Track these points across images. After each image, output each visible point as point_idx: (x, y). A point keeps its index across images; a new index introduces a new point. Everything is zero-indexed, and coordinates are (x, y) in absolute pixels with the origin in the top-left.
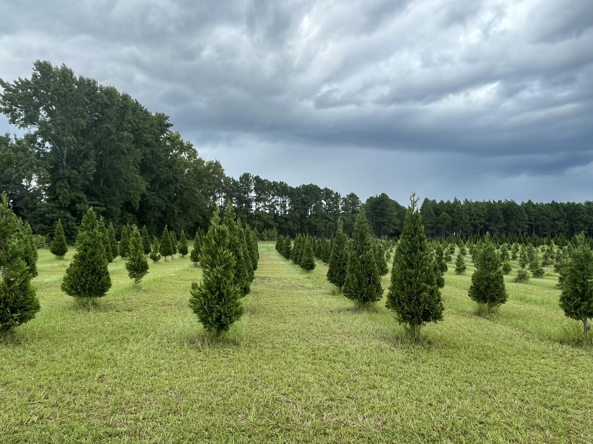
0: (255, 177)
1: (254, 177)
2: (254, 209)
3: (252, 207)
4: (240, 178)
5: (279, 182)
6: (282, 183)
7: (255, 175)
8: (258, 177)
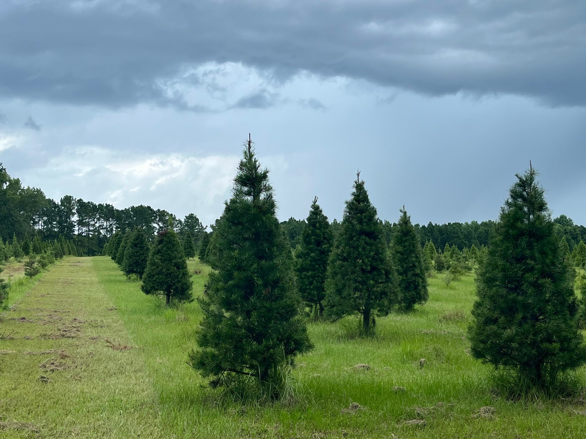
0: (78, 200)
1: (76, 200)
2: (76, 233)
3: (74, 232)
4: (61, 201)
5: (105, 205)
6: (108, 206)
7: (78, 199)
8: (81, 200)
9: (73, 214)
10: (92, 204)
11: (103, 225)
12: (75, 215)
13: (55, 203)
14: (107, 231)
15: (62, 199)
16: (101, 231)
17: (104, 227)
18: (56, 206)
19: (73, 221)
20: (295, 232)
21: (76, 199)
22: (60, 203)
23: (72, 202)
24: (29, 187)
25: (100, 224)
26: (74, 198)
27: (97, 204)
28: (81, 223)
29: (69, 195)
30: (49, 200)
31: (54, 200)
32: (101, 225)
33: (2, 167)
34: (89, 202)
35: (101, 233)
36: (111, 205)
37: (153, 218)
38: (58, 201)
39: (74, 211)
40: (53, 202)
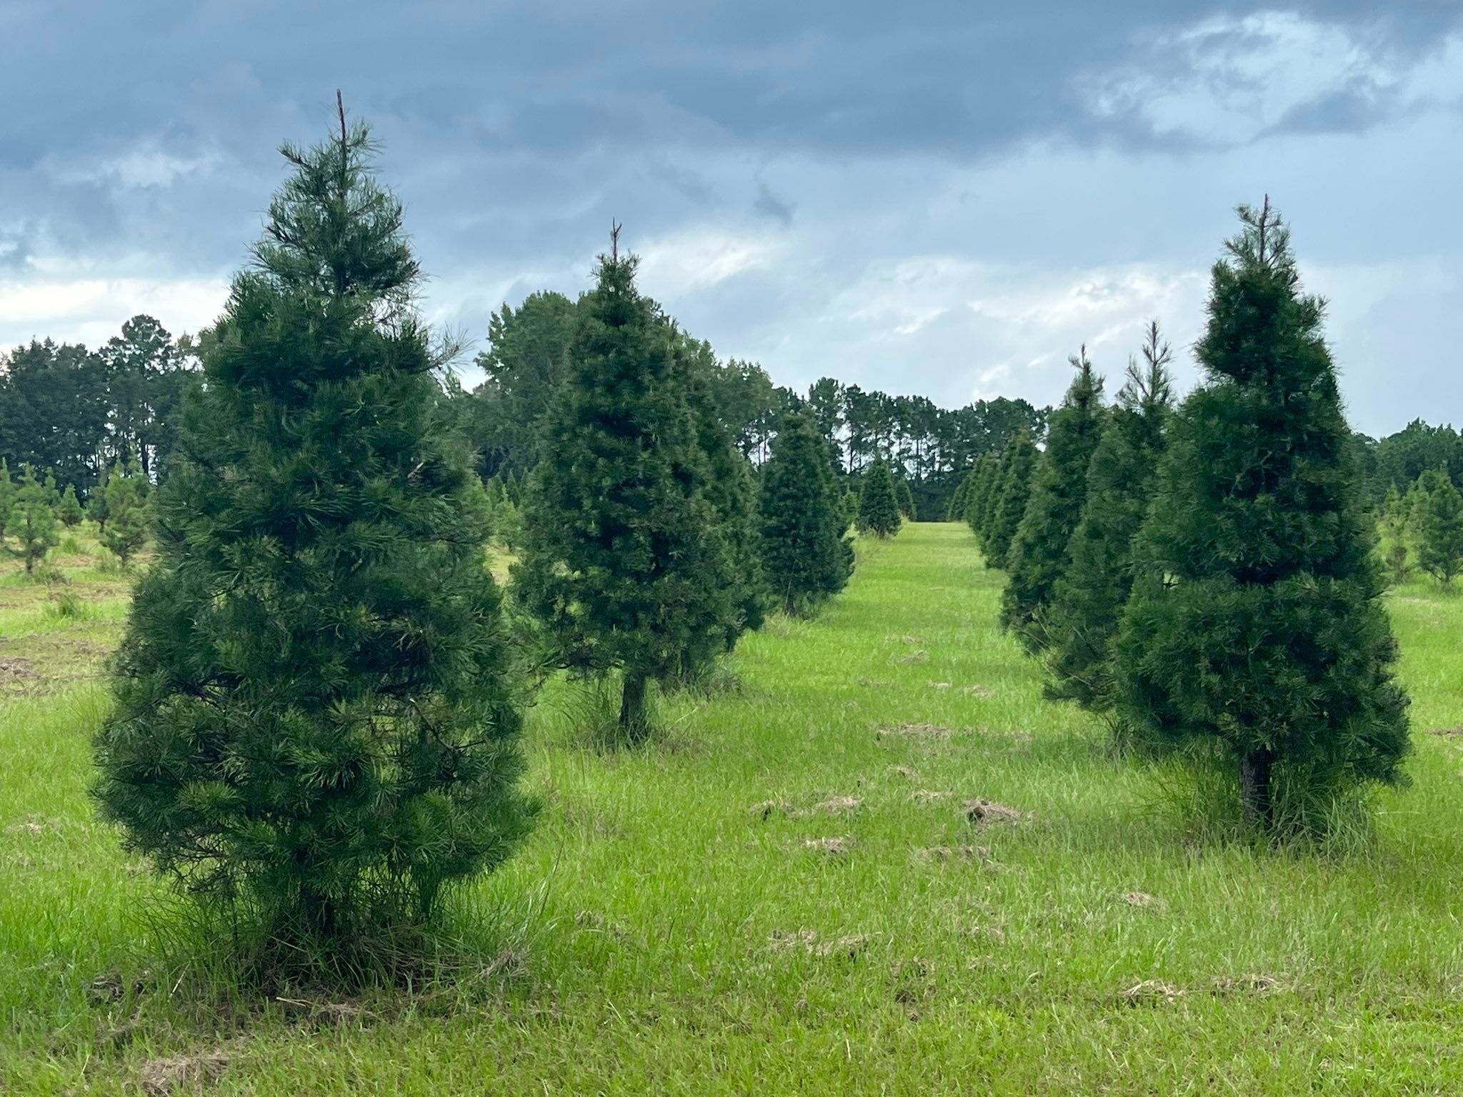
9: (840, 423)
10: (883, 396)
11: (910, 450)
12: (844, 426)
13: (796, 396)
14: (921, 463)
15: (812, 386)
16: (906, 464)
17: (911, 453)
18: (797, 404)
19: (839, 441)
20: (1422, 459)
21: (844, 385)
22: (807, 398)
23: (836, 394)
24: (732, 361)
25: (902, 447)
26: (840, 386)
27: (894, 397)
28: (857, 444)
29: (828, 377)
30: (782, 391)
31: (794, 391)
32: (904, 450)
33: (660, 314)
34: (875, 394)
35: (905, 470)
36: (924, 397)
37: (1034, 429)
38: (803, 393)
39: (841, 415)
40: (791, 396)
